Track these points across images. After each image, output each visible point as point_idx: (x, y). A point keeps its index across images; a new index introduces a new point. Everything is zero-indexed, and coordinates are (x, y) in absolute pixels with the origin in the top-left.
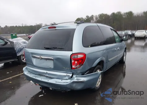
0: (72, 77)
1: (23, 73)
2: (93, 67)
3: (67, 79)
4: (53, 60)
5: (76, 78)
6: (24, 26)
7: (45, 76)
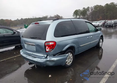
0: (47, 57)
1: (20, 55)
2: (63, 51)
3: (44, 59)
4: (35, 46)
5: (49, 58)
6: (34, 18)
7: (31, 56)
